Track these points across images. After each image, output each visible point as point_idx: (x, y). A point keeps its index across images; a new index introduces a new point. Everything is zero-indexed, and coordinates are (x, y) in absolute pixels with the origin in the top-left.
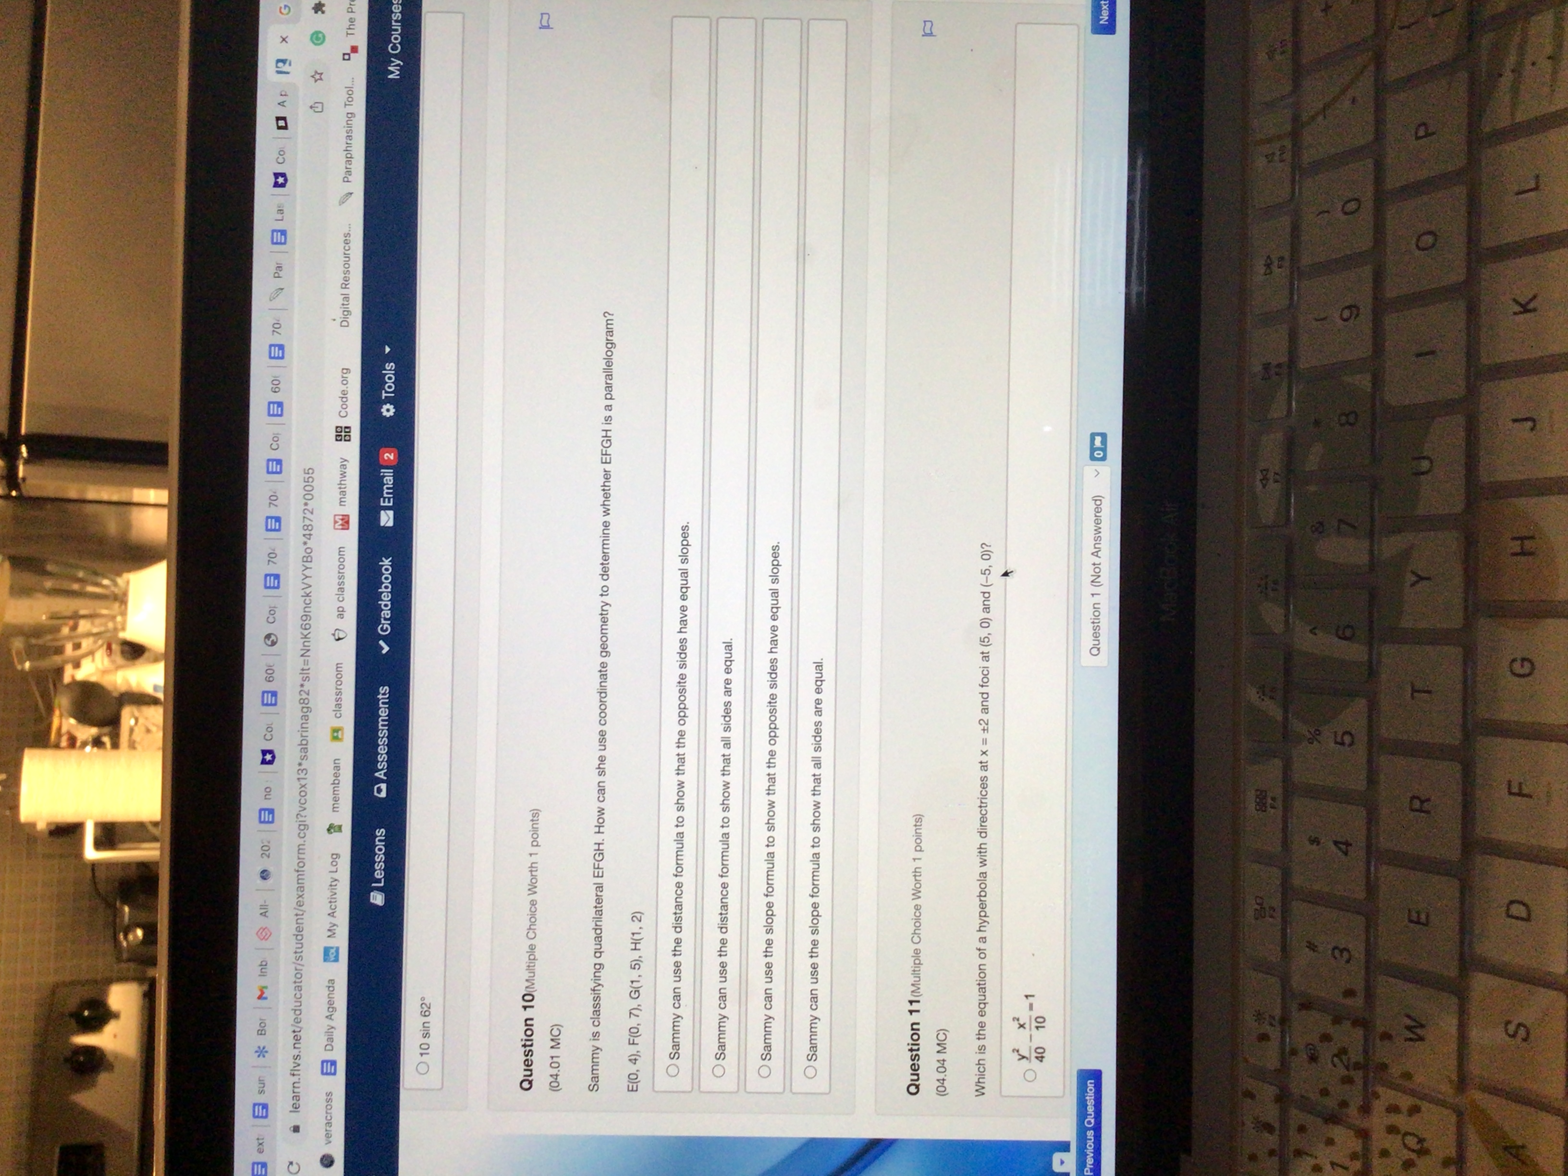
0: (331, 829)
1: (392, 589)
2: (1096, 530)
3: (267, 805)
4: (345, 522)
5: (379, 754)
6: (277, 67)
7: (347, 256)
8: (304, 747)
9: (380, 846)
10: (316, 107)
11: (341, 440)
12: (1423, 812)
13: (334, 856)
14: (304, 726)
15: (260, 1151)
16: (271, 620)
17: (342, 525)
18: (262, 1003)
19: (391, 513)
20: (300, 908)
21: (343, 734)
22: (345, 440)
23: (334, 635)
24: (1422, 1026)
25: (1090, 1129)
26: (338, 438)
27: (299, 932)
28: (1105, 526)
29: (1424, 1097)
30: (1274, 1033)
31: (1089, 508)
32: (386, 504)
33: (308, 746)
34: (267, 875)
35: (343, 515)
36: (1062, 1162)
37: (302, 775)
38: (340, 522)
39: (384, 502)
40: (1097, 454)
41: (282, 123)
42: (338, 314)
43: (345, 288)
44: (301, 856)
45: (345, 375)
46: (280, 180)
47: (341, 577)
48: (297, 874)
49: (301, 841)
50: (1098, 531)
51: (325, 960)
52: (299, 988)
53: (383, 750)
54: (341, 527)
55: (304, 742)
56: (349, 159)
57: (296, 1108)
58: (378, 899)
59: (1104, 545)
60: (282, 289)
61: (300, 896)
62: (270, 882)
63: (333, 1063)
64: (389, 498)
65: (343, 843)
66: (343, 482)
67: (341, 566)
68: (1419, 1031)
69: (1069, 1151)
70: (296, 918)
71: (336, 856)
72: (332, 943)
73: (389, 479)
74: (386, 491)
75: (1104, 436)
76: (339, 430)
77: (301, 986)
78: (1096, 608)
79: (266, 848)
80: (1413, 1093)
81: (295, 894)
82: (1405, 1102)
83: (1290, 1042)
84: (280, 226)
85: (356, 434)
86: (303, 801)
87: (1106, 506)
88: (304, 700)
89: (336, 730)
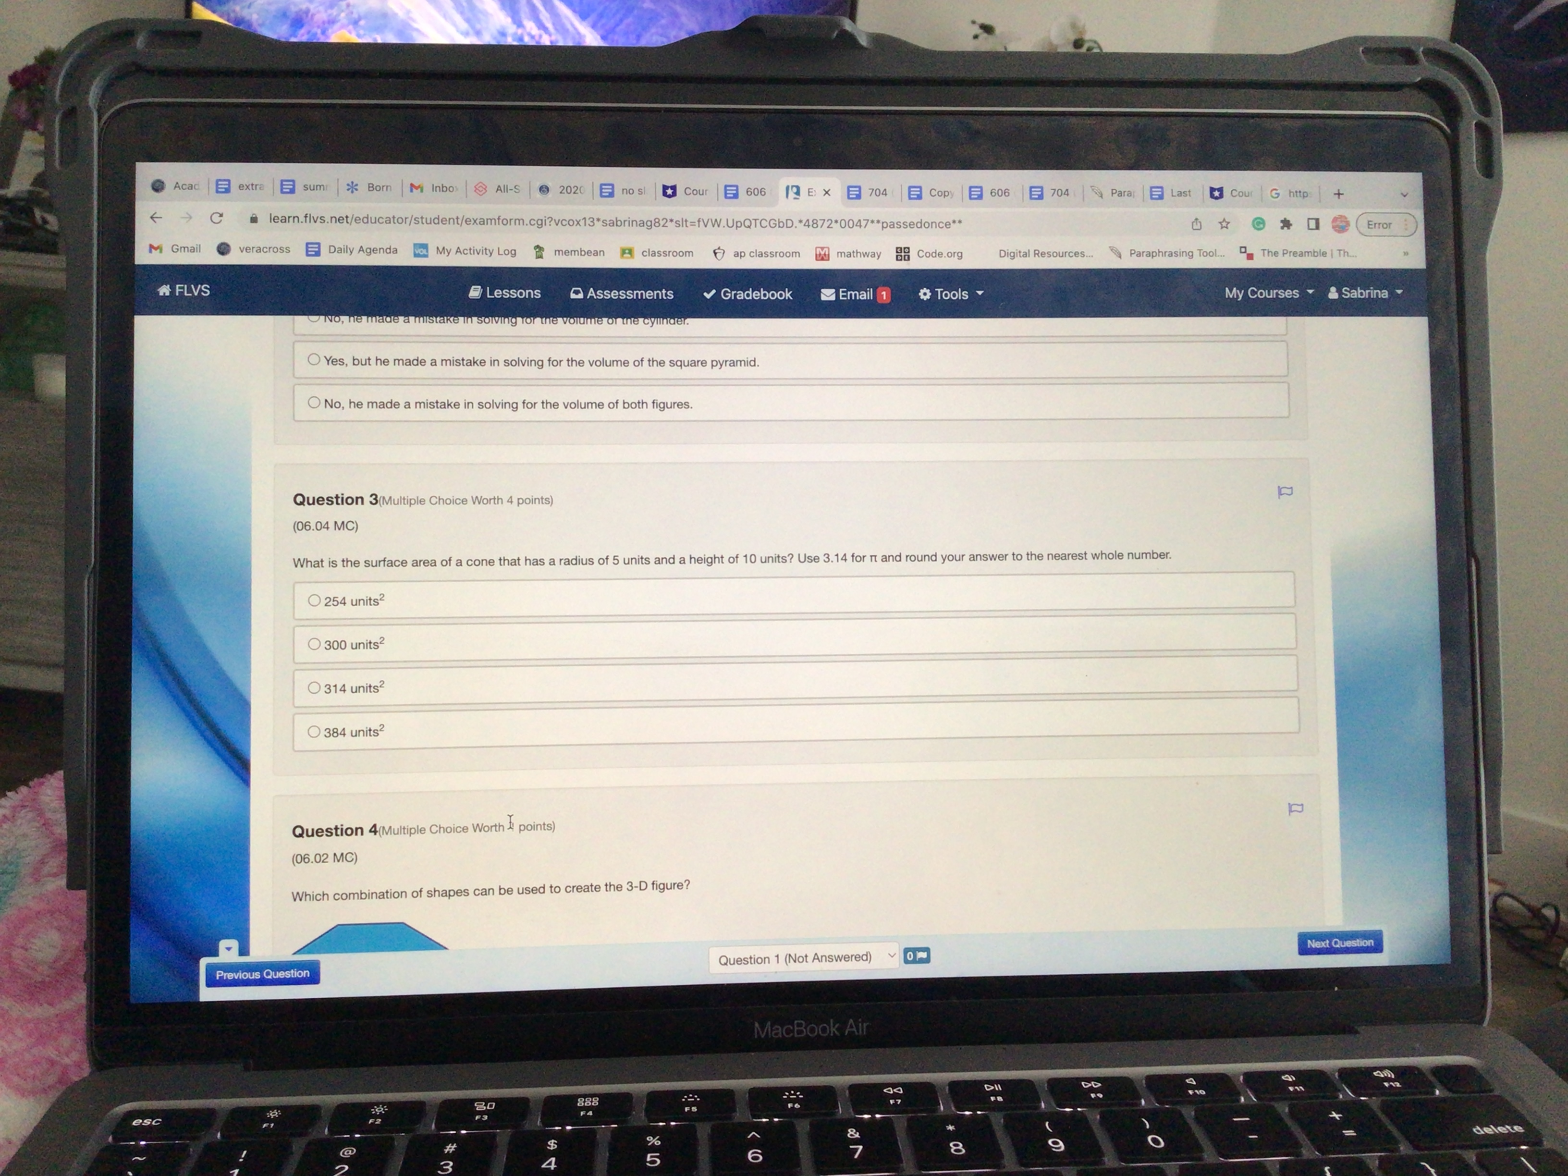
0: (539, 249)
1: (764, 300)
2: (839, 956)
4: (822, 257)
5: (611, 291)
7: (1064, 255)
8: (614, 223)
9: (525, 294)
10: (1197, 224)
11: (897, 252)
14: (634, 223)
15: (240, 187)
17: (820, 254)
19: (833, 298)
20: (464, 221)
21: (627, 258)
22: (897, 256)
25: (262, 974)
26: (899, 250)
27: (442, 221)
28: (843, 965)
31: (860, 949)
32: (841, 294)
33: (615, 227)
35: (829, 255)
36: (229, 949)
38: (823, 253)
39: (843, 292)
40: (911, 954)
42: (1011, 247)
43: (1035, 254)
44: (513, 222)
45: (956, 254)
47: (773, 255)
48: (496, 218)
49: (527, 222)
50: (838, 958)
51: (415, 245)
52: (389, 221)
53: (614, 295)
54: (818, 253)
55: (619, 223)
56: (1150, 255)
57: (274, 219)
58: (475, 292)
59: (825, 966)
61: (475, 221)
63: (318, 254)
64: (846, 296)
65: (526, 260)
66: (859, 254)
67: (782, 254)
69: (240, 955)
70: (455, 217)
71: (513, 253)
72: (432, 251)
73: (864, 296)
74: (853, 293)
75: (927, 960)
76: (907, 250)
77: (390, 223)
78: (765, 960)
81: (476, 216)
85: (903, 265)
86: (564, 223)
87: (862, 965)
88: (658, 222)
89: (631, 252)
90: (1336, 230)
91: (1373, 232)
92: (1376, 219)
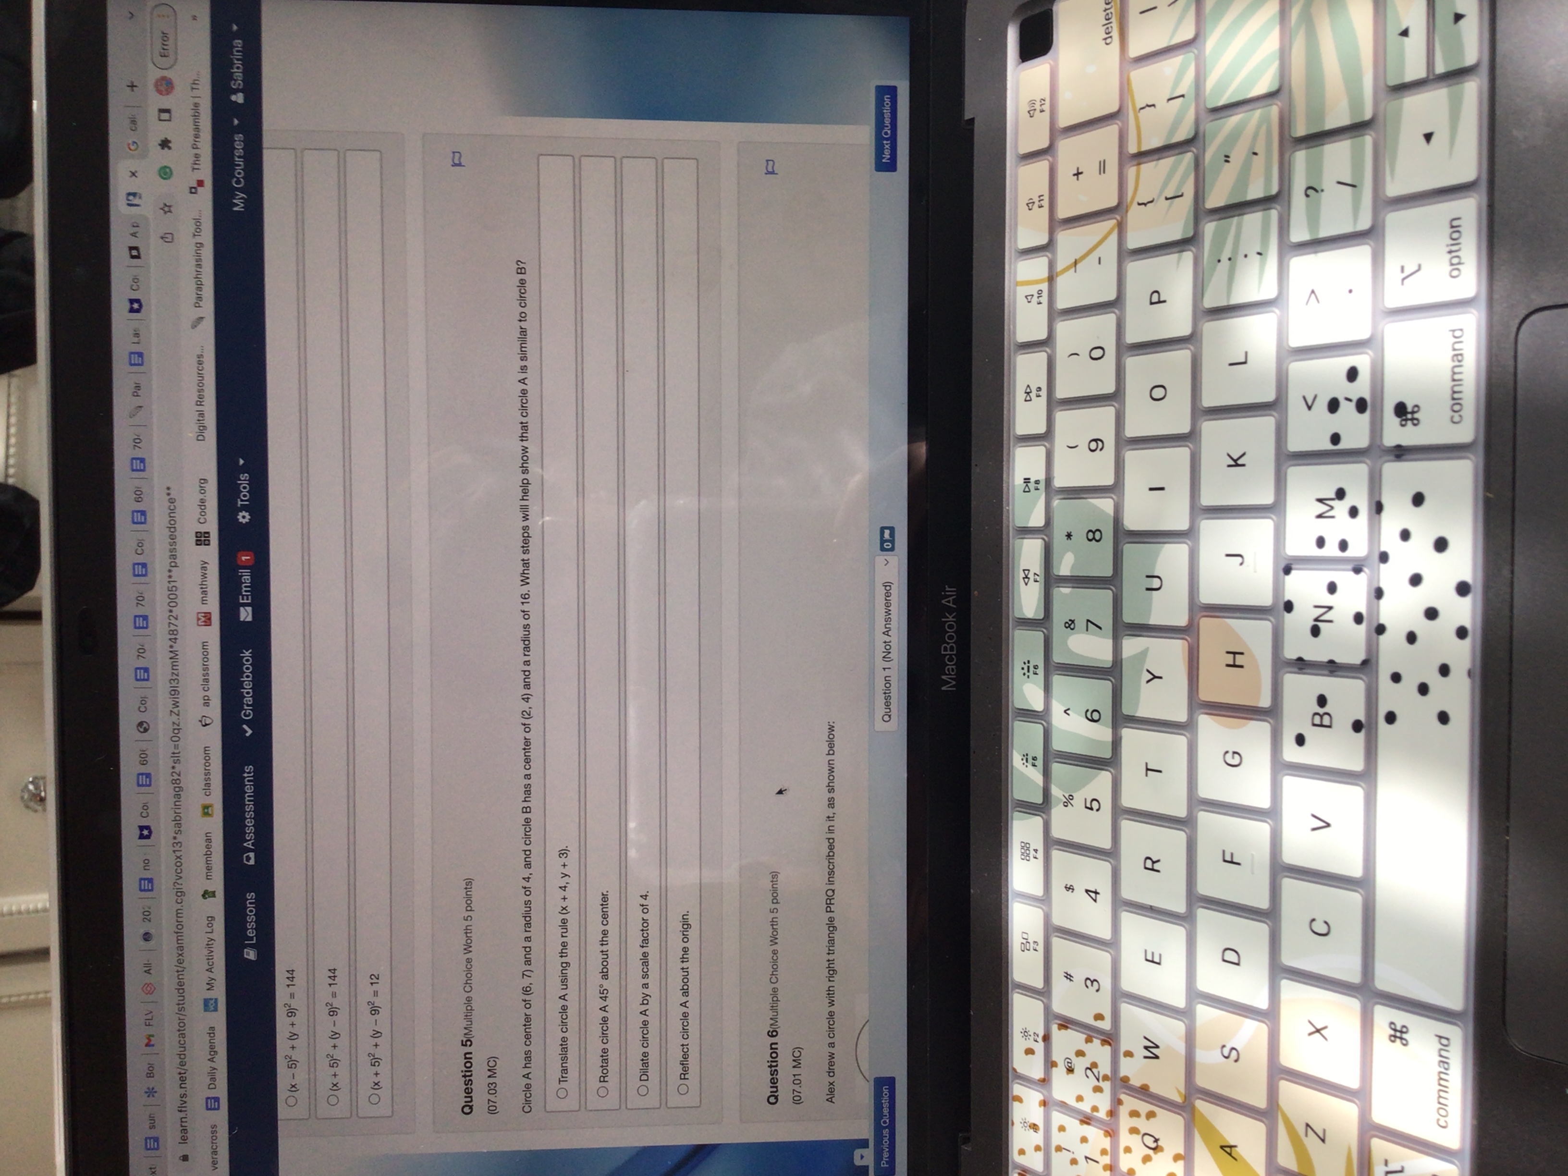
0: (206, 894)
1: (253, 677)
2: (886, 612)
3: (147, 875)
4: (208, 619)
5: (247, 826)
6: (128, 200)
7: (201, 375)
8: (178, 822)
9: (250, 907)
10: (167, 238)
11: (200, 545)
12: (1155, 871)
13: (210, 919)
14: (177, 803)
16: (143, 709)
17: (205, 622)
18: (149, 1049)
19: (249, 609)
20: (181, 965)
21: (212, 811)
22: (205, 545)
23: (201, 721)
25: (886, 1127)
26: (198, 543)
27: (181, 984)
28: (894, 609)
30: (1039, 1047)
31: (880, 592)
32: (245, 601)
33: (182, 822)
34: (149, 937)
35: (205, 613)
36: (862, 1157)
38: (203, 619)
39: (243, 599)
40: (886, 544)
41: (134, 253)
42: (194, 429)
43: (201, 405)
44: (180, 919)
45: (202, 485)
46: (136, 306)
47: (206, 668)
48: (176, 935)
49: (179, 906)
50: (888, 613)
51: (205, 1010)
52: (183, 1035)
53: (250, 823)
54: (203, 624)
56: (199, 287)
57: (184, 1140)
58: (251, 955)
59: (894, 625)
60: (141, 407)
61: (180, 955)
62: (152, 943)
64: (247, 596)
65: (217, 907)
66: (204, 583)
67: (206, 659)
69: (868, 1147)
70: (177, 974)
72: (210, 995)
73: (246, 579)
74: (244, 589)
75: (892, 530)
76: (199, 535)
78: (887, 681)
79: (148, 913)
81: (175, 954)
83: (1051, 1056)
84: (137, 348)
85: (214, 539)
86: (179, 871)
87: (894, 591)
88: (176, 780)
89: (206, 807)
90: (170, 92)
91: (171, 53)
92: (158, 46)
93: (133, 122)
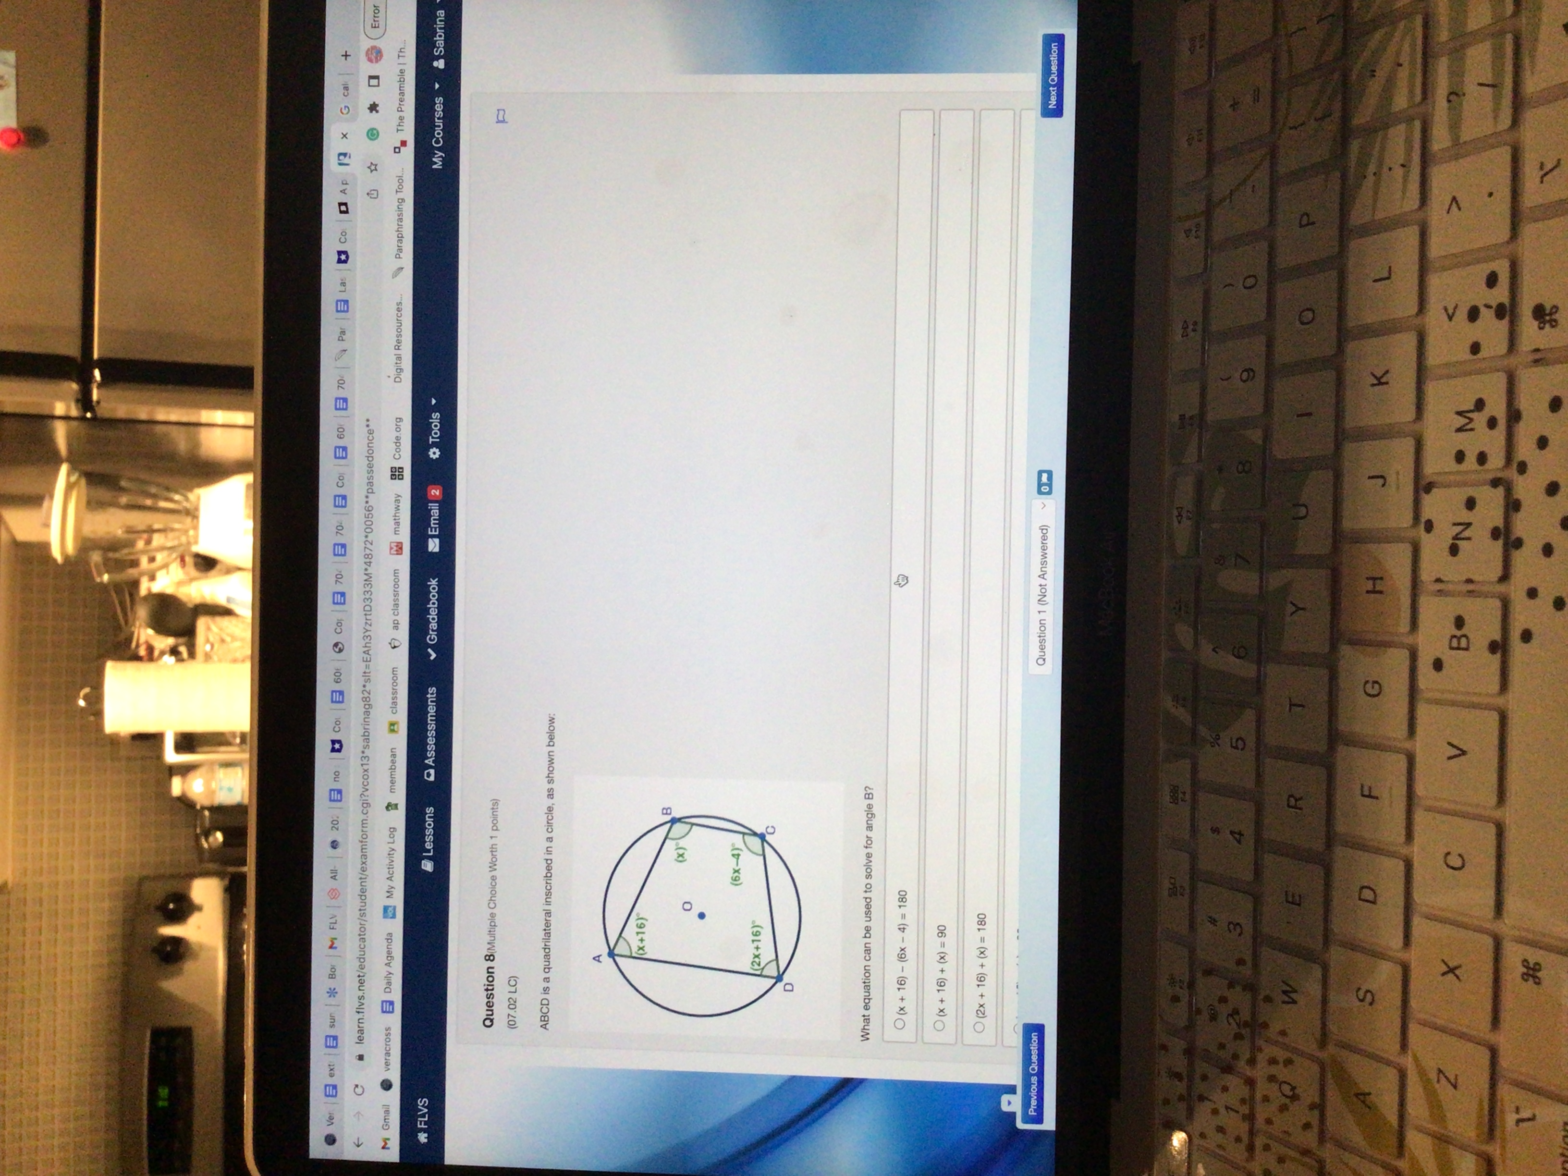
0: (389, 807)
1: (438, 604)
2: (1042, 555)
3: (336, 786)
4: (399, 548)
5: (428, 744)
6: (339, 160)
7: (399, 322)
8: (366, 737)
9: (429, 821)
10: (373, 194)
11: (395, 479)
12: (1297, 808)
13: (392, 830)
14: (366, 720)
15: (331, 1076)
16: (338, 630)
17: (397, 551)
18: (331, 951)
19: (437, 541)
20: (364, 873)
21: (398, 728)
22: (399, 479)
23: (390, 644)
24: (1296, 991)
25: (1034, 1075)
26: (393, 477)
27: (363, 893)
28: (1050, 552)
29: (1295, 1051)
30: (1184, 994)
31: (1037, 535)
32: (433, 533)
33: (370, 738)
34: (337, 845)
35: (397, 543)
36: (1009, 1103)
37: (365, 762)
38: (395, 548)
39: (431, 531)
40: (1043, 487)
41: (343, 208)
42: (393, 372)
43: (399, 349)
44: (364, 829)
45: (397, 424)
46: (343, 257)
47: (396, 594)
48: (361, 844)
49: (364, 817)
50: (1044, 556)
51: (385, 917)
52: (363, 940)
53: (431, 741)
54: (395, 553)
55: (367, 734)
56: (400, 238)
57: (360, 1040)
58: (428, 866)
59: (1050, 569)
60: (345, 351)
61: (364, 863)
62: (339, 850)
63: (392, 1003)
64: (435, 528)
65: (399, 818)
66: (397, 515)
67: (396, 585)
68: (1292, 995)
69: (1015, 1093)
70: (360, 881)
71: (393, 830)
72: (389, 902)
73: (435, 512)
74: (433, 522)
75: (1050, 474)
76: (394, 470)
77: (364, 938)
78: (1042, 624)
79: (336, 822)
80: (1286, 1047)
81: (359, 861)
82: (1281, 1054)
83: (1196, 1004)
84: (343, 296)
85: (407, 473)
86: (365, 784)
87: (1051, 535)
88: (366, 698)
89: (392, 724)
90: (380, 60)
91: (382, 23)
92: (369, 21)
93: (346, 88)
